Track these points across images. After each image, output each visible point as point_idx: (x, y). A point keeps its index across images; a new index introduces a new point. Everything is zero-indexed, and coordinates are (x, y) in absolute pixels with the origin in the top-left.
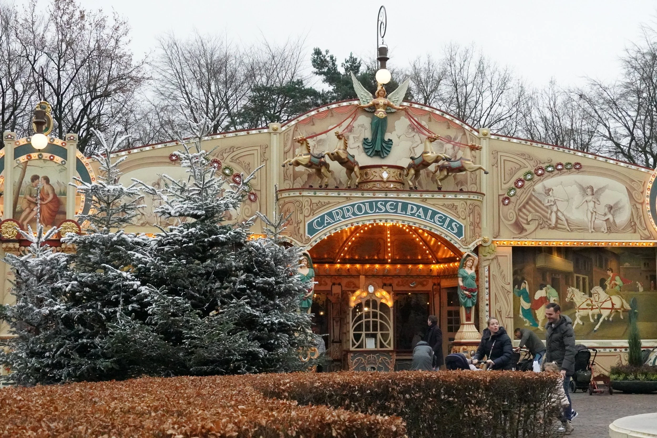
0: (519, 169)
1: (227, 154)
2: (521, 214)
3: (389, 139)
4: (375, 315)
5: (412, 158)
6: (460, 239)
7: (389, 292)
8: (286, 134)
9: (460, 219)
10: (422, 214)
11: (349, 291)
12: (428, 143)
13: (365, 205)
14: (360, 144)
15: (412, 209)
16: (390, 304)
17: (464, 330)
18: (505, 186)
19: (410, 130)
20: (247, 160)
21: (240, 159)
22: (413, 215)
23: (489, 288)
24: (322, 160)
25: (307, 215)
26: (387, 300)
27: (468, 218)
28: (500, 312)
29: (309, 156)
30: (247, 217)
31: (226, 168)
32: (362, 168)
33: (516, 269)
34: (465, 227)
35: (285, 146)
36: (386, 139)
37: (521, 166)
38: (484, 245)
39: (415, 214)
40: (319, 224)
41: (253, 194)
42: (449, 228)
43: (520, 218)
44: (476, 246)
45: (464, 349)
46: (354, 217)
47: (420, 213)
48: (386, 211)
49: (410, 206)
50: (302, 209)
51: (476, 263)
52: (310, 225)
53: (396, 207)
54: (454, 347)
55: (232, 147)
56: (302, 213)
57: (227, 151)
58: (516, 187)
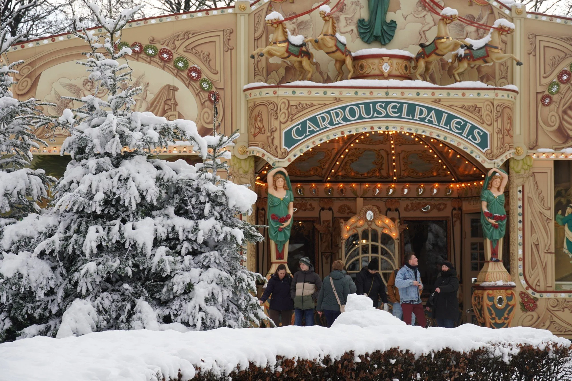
0: (564, 58)
1: (180, 42)
2: (566, 117)
3: (392, 21)
4: (375, 249)
5: (422, 45)
6: (484, 151)
7: (393, 220)
8: (257, 15)
9: (485, 125)
10: (434, 119)
11: (341, 218)
12: (442, 25)
13: (359, 108)
14: (354, 27)
15: (421, 112)
16: (394, 235)
17: (489, 270)
18: (545, 81)
19: (420, 8)
20: (206, 49)
21: (197, 48)
22: (423, 120)
23: (523, 214)
24: (304, 49)
25: (283, 121)
26: (390, 230)
27: (495, 124)
28: (537, 246)
29: (286, 44)
30: (206, 123)
31: (179, 60)
32: (356, 59)
33: (560, 189)
34: (491, 135)
35: (255, 31)
36: (388, 20)
37: (566, 54)
38: (517, 158)
39: (425, 118)
40: (300, 133)
41: (213, 93)
42: (470, 137)
43: (565, 124)
44: (505, 160)
45: (488, 294)
46: (345, 123)
47: (431, 117)
48: (387, 116)
49: (418, 108)
50: (277, 113)
51: (505, 182)
52: (288, 133)
53: (400, 110)
54: (476, 291)
55: (187, 33)
56: (277, 119)
57: (180, 38)
58: (560, 81)
